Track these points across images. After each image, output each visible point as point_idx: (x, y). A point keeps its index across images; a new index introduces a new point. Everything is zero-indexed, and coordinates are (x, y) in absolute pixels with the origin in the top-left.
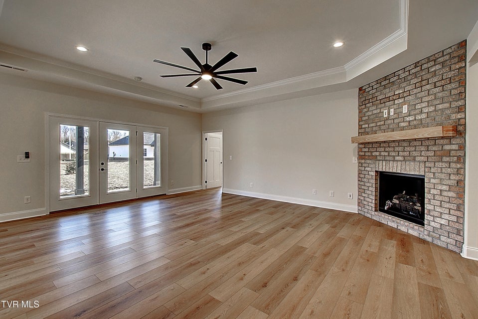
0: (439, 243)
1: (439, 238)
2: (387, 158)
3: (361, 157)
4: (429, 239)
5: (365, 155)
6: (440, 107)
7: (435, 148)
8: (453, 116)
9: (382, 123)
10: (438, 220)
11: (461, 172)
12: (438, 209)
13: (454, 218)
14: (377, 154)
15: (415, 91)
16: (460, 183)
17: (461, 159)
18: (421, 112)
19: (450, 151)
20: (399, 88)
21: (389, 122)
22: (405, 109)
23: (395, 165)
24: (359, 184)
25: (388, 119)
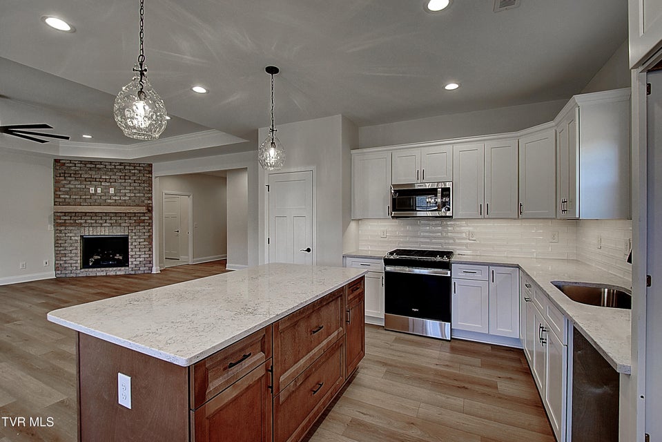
0: (140, 272)
1: (139, 270)
2: (94, 225)
3: (57, 225)
4: (133, 272)
5: (65, 223)
6: (138, 195)
7: (135, 218)
8: (146, 201)
9: (89, 197)
10: (138, 259)
11: (150, 231)
12: (138, 253)
13: (148, 256)
14: (82, 221)
15: (120, 181)
16: (150, 237)
17: (151, 225)
18: (125, 196)
19: (144, 220)
20: (106, 175)
21: (96, 197)
22: (112, 191)
23: (103, 229)
24: (55, 250)
25: (93, 194)
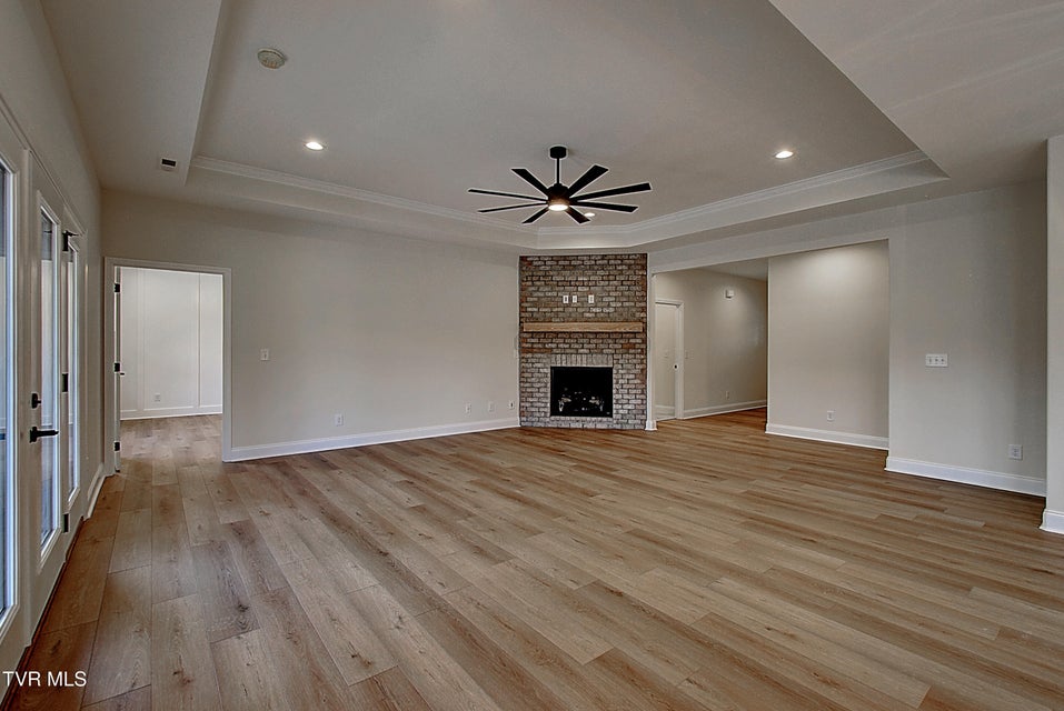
0: (628, 427)
1: (627, 423)
2: (568, 351)
3: (523, 350)
4: (618, 427)
5: (532, 348)
6: (627, 304)
7: (622, 341)
8: (638, 315)
9: (561, 309)
10: (625, 406)
11: (643, 362)
12: (626, 397)
13: (640, 402)
14: (554, 346)
15: (602, 283)
16: (644, 371)
17: (644, 352)
18: (609, 306)
19: (635, 344)
20: (584, 275)
21: (571, 310)
22: (591, 299)
23: (579, 357)
24: (520, 387)
25: (568, 306)
